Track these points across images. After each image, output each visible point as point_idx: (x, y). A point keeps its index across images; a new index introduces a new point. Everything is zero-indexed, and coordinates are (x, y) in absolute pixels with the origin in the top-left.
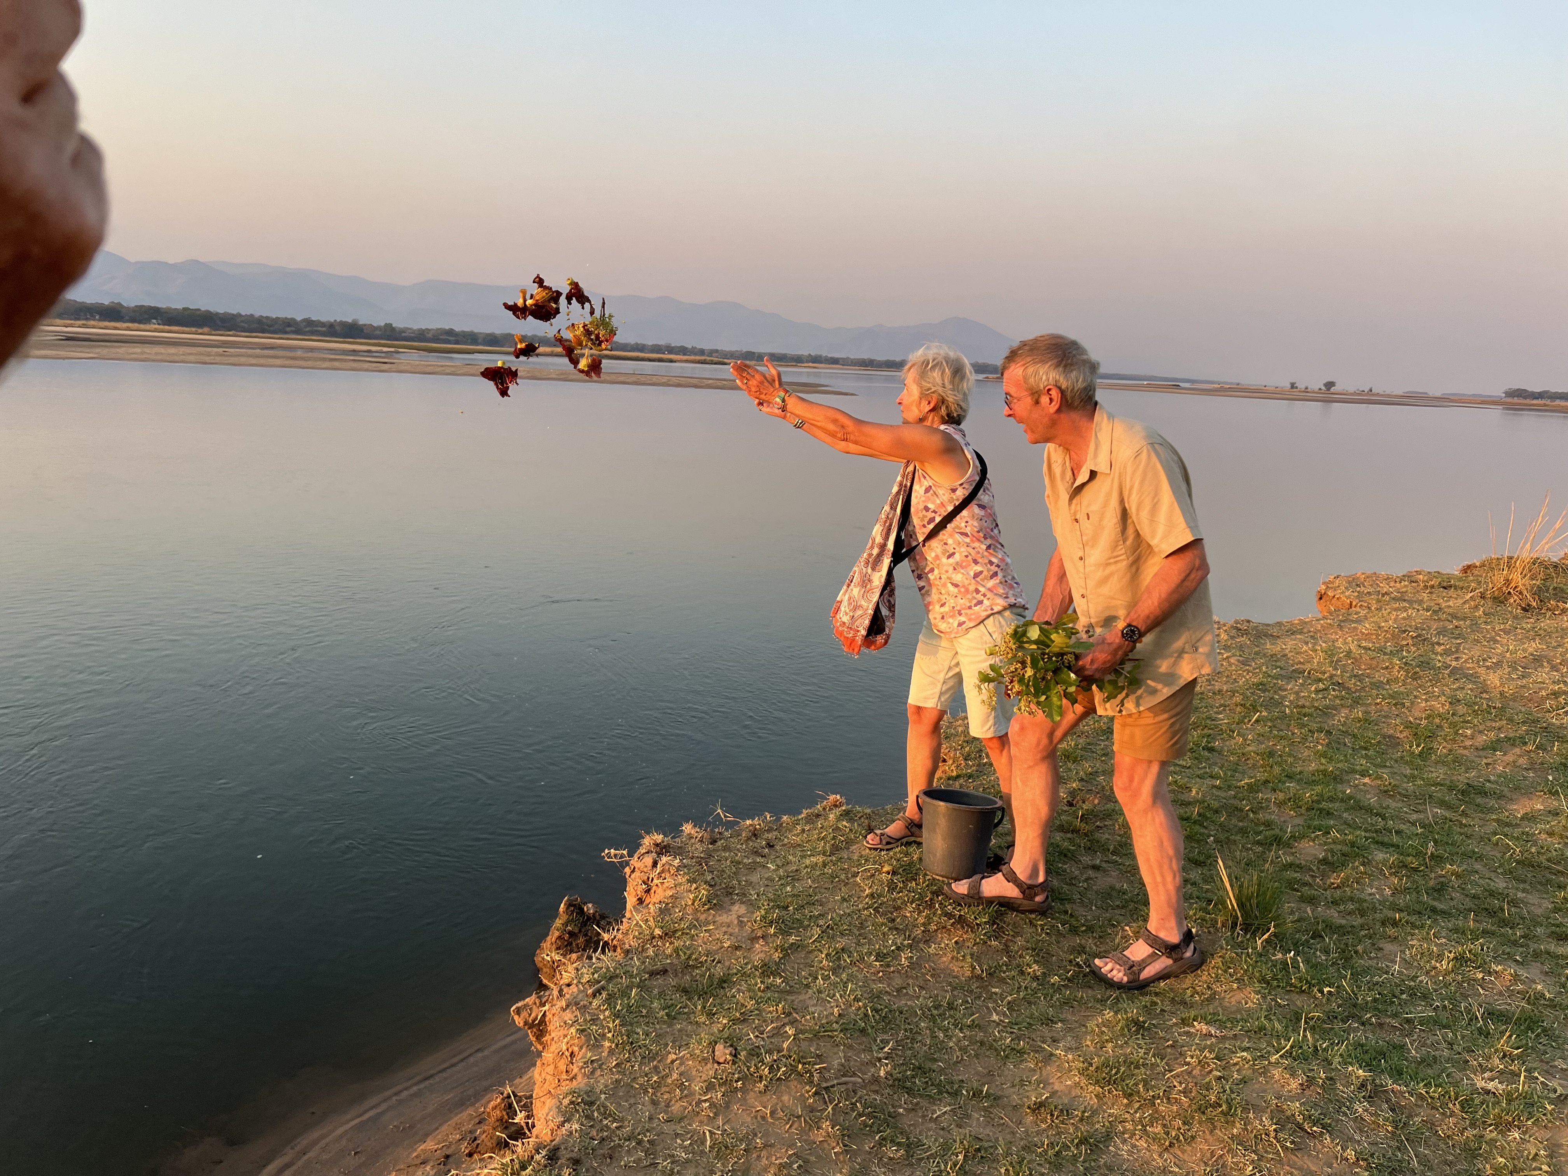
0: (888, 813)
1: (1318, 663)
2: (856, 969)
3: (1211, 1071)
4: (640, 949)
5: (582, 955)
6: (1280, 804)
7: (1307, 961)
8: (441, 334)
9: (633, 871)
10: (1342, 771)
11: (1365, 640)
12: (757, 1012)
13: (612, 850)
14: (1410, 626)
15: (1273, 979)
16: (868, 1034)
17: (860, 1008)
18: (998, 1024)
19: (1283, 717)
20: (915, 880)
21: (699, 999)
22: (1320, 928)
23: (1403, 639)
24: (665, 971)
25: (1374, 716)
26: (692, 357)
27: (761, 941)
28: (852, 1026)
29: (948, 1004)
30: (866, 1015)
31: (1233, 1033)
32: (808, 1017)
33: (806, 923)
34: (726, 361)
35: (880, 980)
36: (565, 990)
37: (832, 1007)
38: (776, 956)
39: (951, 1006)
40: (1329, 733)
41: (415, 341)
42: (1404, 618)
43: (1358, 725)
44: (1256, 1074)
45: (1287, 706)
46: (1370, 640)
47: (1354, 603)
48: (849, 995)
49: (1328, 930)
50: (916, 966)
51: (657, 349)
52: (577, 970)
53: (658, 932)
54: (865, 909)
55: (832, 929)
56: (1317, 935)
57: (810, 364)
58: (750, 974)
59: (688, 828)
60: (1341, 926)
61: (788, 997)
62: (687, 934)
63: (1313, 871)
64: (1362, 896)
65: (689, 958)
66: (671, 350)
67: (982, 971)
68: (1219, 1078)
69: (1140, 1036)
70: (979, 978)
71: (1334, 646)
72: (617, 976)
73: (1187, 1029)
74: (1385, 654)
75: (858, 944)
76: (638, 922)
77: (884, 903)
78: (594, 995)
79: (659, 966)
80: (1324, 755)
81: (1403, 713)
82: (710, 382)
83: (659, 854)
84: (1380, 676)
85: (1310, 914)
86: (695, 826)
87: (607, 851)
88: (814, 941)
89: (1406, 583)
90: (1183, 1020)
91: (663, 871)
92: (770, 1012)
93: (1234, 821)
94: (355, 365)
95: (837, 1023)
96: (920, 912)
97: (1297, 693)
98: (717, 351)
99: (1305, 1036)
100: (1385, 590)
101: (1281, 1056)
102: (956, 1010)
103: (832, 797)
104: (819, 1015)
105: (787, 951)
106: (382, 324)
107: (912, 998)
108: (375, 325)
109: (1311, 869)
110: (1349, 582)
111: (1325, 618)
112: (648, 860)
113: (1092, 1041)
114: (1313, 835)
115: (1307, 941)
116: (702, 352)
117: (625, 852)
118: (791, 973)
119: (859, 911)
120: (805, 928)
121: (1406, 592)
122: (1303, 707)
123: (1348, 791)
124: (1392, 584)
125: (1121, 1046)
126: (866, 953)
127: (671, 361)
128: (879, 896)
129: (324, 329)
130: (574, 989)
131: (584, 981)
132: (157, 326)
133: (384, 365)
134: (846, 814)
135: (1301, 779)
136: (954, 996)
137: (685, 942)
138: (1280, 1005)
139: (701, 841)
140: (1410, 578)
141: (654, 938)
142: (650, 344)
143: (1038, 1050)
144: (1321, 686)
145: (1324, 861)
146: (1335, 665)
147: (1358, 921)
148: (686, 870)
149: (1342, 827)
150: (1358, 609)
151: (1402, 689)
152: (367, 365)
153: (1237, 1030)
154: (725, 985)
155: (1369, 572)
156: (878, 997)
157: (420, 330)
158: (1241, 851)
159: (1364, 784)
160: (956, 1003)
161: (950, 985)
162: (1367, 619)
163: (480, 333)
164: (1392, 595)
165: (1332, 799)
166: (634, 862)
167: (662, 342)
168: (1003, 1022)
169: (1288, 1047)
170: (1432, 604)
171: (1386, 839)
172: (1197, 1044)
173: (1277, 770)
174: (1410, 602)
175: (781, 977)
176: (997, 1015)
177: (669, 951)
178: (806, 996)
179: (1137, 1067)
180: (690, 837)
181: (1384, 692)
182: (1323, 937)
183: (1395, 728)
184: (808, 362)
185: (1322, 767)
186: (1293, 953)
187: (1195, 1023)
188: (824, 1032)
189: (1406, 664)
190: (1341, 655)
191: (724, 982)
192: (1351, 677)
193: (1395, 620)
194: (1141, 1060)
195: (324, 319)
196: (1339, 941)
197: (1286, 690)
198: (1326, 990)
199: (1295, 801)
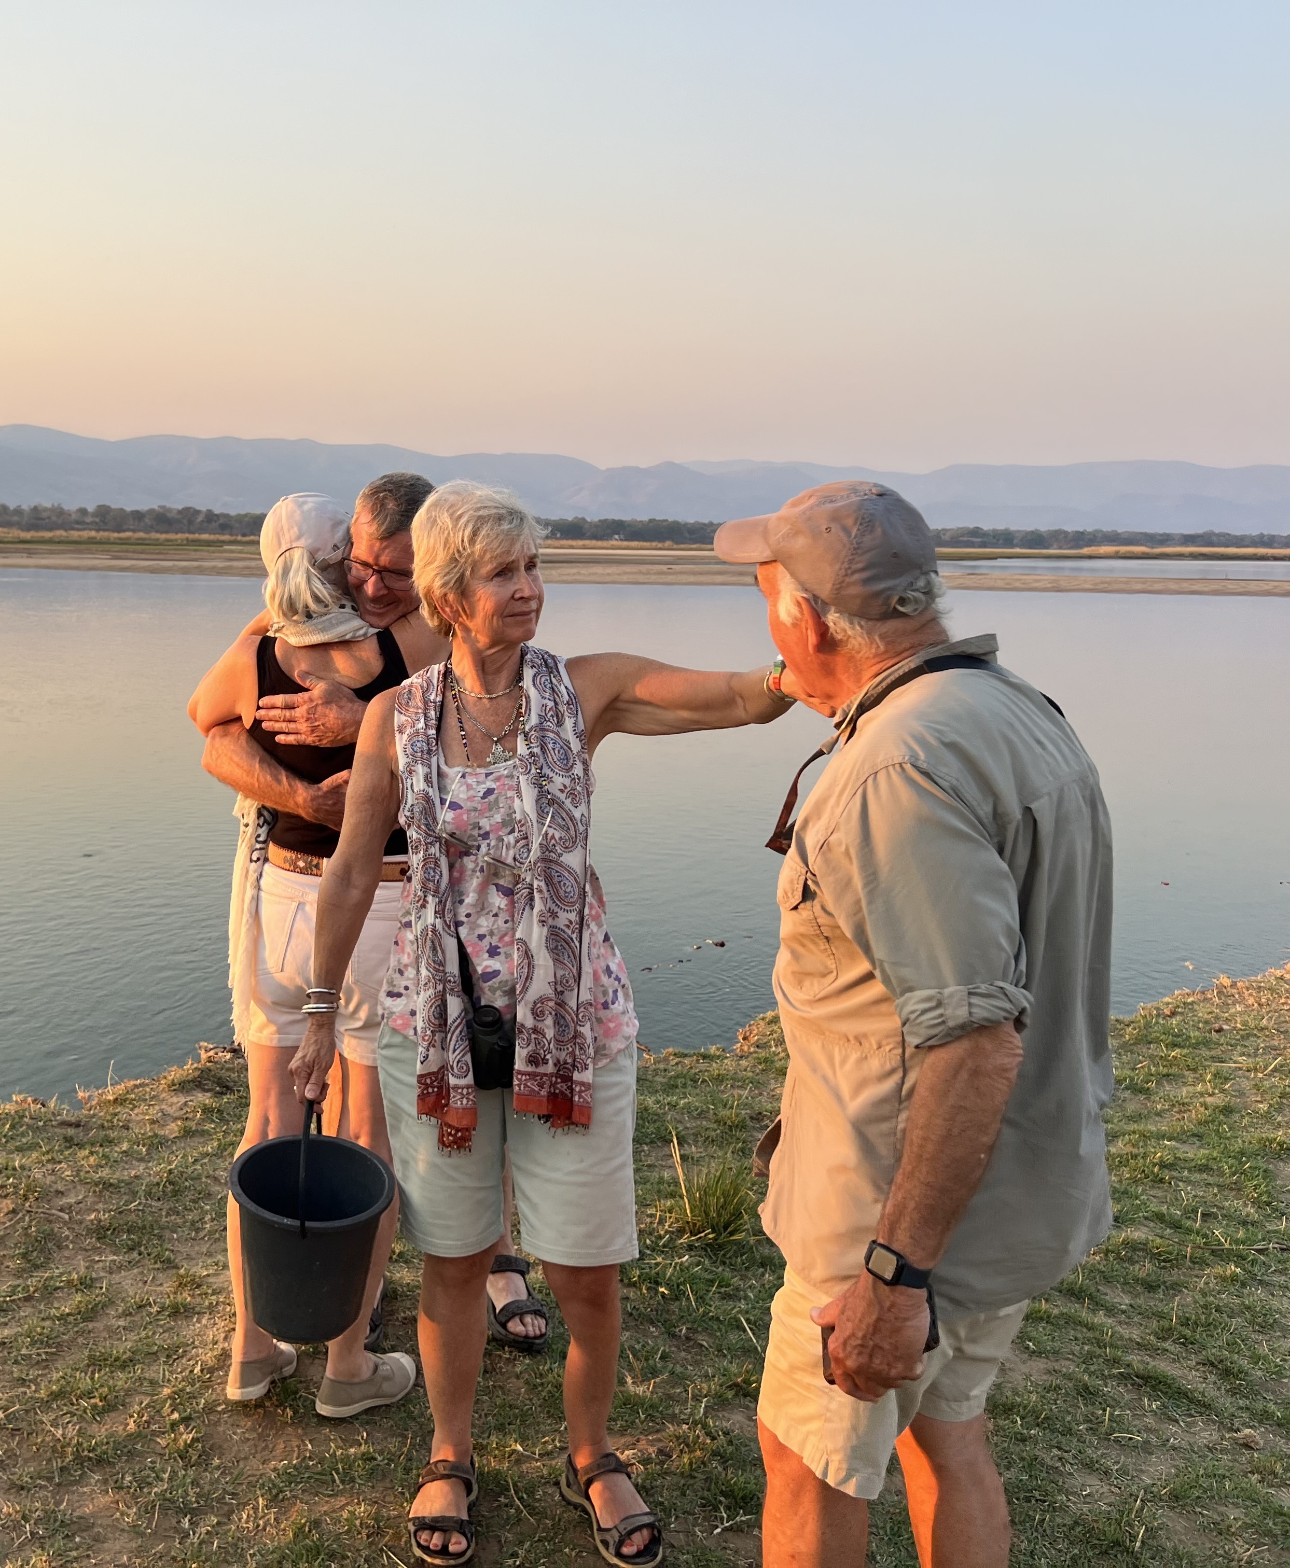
132: (619, 543)
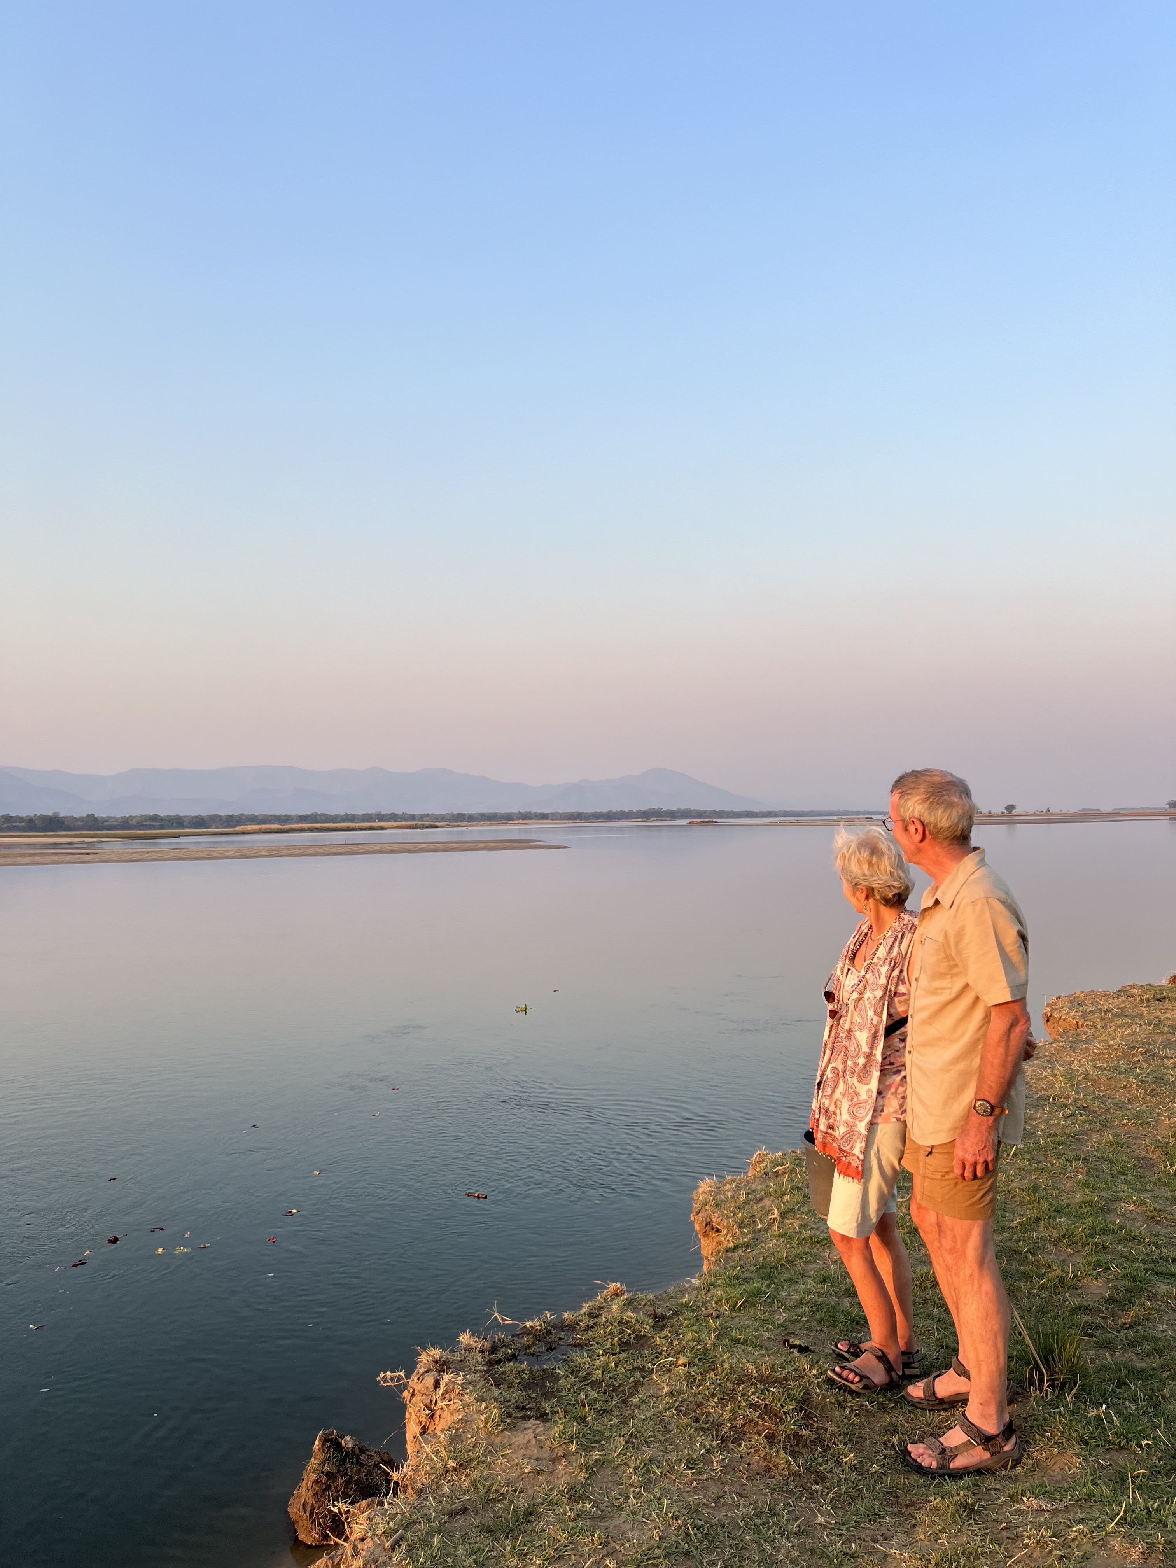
0: (672, 1297)
1: (1060, 1088)
2: (667, 1481)
3: (1051, 1551)
4: (434, 1487)
5: (373, 1501)
6: (1056, 1242)
7: (1119, 1414)
8: (146, 821)
9: (413, 1395)
10: (1107, 1200)
11: (1099, 1060)
12: (571, 1546)
13: (388, 1373)
14: (1137, 1042)
15: (1091, 1438)
16: (693, 1557)
17: (679, 1527)
18: (825, 1527)
19: (1039, 1147)
20: (713, 1370)
21: (507, 1538)
22: (1123, 1375)
23: (1134, 1055)
24: (465, 1510)
25: (1124, 1139)
26: (404, 823)
27: (564, 1462)
28: (674, 1549)
29: (770, 1509)
30: (687, 1534)
31: (1063, 1505)
32: (627, 1545)
33: (608, 1434)
34: (437, 824)
35: (695, 1491)
36: (360, 1546)
37: (650, 1530)
38: (582, 1476)
39: (773, 1512)
40: (1086, 1160)
41: (117, 829)
42: (1129, 1035)
43: (1112, 1149)
44: (1096, 1547)
45: (1040, 1136)
46: (1103, 1061)
47: (1080, 1023)
48: (666, 1514)
49: (1131, 1377)
50: (729, 1469)
51: (368, 818)
52: (370, 1520)
53: (451, 1464)
54: (666, 1410)
55: (636, 1437)
56: (1121, 1384)
57: (521, 821)
58: (557, 1501)
59: (465, 1338)
60: (1143, 1370)
61: (602, 1524)
62: (483, 1462)
63: (1103, 1312)
64: (1156, 1334)
65: (489, 1490)
66: (381, 817)
67: (799, 1467)
68: (1061, 1558)
69: (972, 1521)
70: (796, 1474)
71: (1071, 1069)
72: (414, 1522)
73: (1017, 1506)
74: (1120, 1072)
75: (665, 1452)
76: (428, 1454)
77: (685, 1400)
78: (393, 1548)
79: (458, 1505)
80: (1086, 1184)
81: (1151, 1132)
82: (423, 846)
83: (441, 1371)
84: (1121, 1096)
85: (1111, 1361)
86: (473, 1335)
87: (382, 1375)
88: (619, 1454)
89: (1124, 998)
90: (1011, 1496)
91: (446, 1392)
92: (585, 1544)
93: (1015, 1266)
94: (56, 858)
95: (658, 1547)
96: (724, 1406)
97: (1047, 1121)
98: (427, 815)
99: (1134, 1498)
100: (1106, 1007)
101: (1116, 1523)
102: (779, 1516)
103: (612, 1286)
104: (638, 1540)
105: (593, 1469)
106: (85, 815)
107: (731, 1507)
108: (76, 816)
109: (1100, 1311)
110: (1071, 1002)
111: (1056, 1041)
112: (429, 1380)
113: (925, 1533)
114: (1094, 1273)
115: (1114, 1391)
116: (413, 817)
117: (402, 1374)
118: (599, 1494)
119: (661, 1413)
120: (608, 1439)
121: (1125, 1007)
122: (1055, 1135)
123: (1118, 1221)
124: (1111, 1001)
125: (956, 1536)
126: (676, 1461)
127: (382, 828)
128: (679, 1392)
129: (23, 824)
130: (369, 1543)
131: (379, 1532)
133: (86, 856)
134: (630, 1303)
135: (1070, 1213)
136: (775, 1500)
137: (482, 1472)
138: (1102, 1467)
139: (481, 1351)
140: (1125, 992)
141: (447, 1471)
142: (361, 813)
143: (872, 1552)
144: (1068, 1112)
145: (1111, 1300)
146: (1076, 1087)
147: (1157, 1362)
148: (471, 1388)
149: (1120, 1261)
150: (1085, 1029)
151: (1144, 1107)
152: (68, 858)
153: (1067, 1501)
154: (532, 1518)
155: (1087, 990)
156: (696, 1511)
157: (122, 818)
158: (1029, 1298)
159: (1131, 1212)
160: (777, 1508)
161: (769, 1488)
162: (1095, 1038)
163: (186, 817)
164: (1114, 1012)
165: (1104, 1232)
166: (413, 1382)
167: (372, 811)
168: (830, 1523)
169: (1122, 1513)
170: (1152, 1018)
171: (1164, 1269)
172: (1031, 1522)
173: (1045, 1205)
174: (1131, 1017)
175: (590, 1501)
176: (822, 1516)
177: (466, 1485)
178: (620, 1521)
179: (977, 1557)
180: (469, 1349)
181: (1128, 1113)
182: (1127, 1384)
183: (1145, 1148)
184: (518, 819)
185: (1087, 1198)
186: (1104, 1406)
187: (1024, 1499)
188: (648, 1559)
189: (1142, 1081)
190: (1080, 1078)
191: (530, 1514)
192: (1093, 1099)
193: (1122, 1036)
194: (979, 1549)
195: (23, 814)
196: (1144, 1386)
197: (1035, 1119)
198: (1144, 1443)
199: (1069, 1238)
